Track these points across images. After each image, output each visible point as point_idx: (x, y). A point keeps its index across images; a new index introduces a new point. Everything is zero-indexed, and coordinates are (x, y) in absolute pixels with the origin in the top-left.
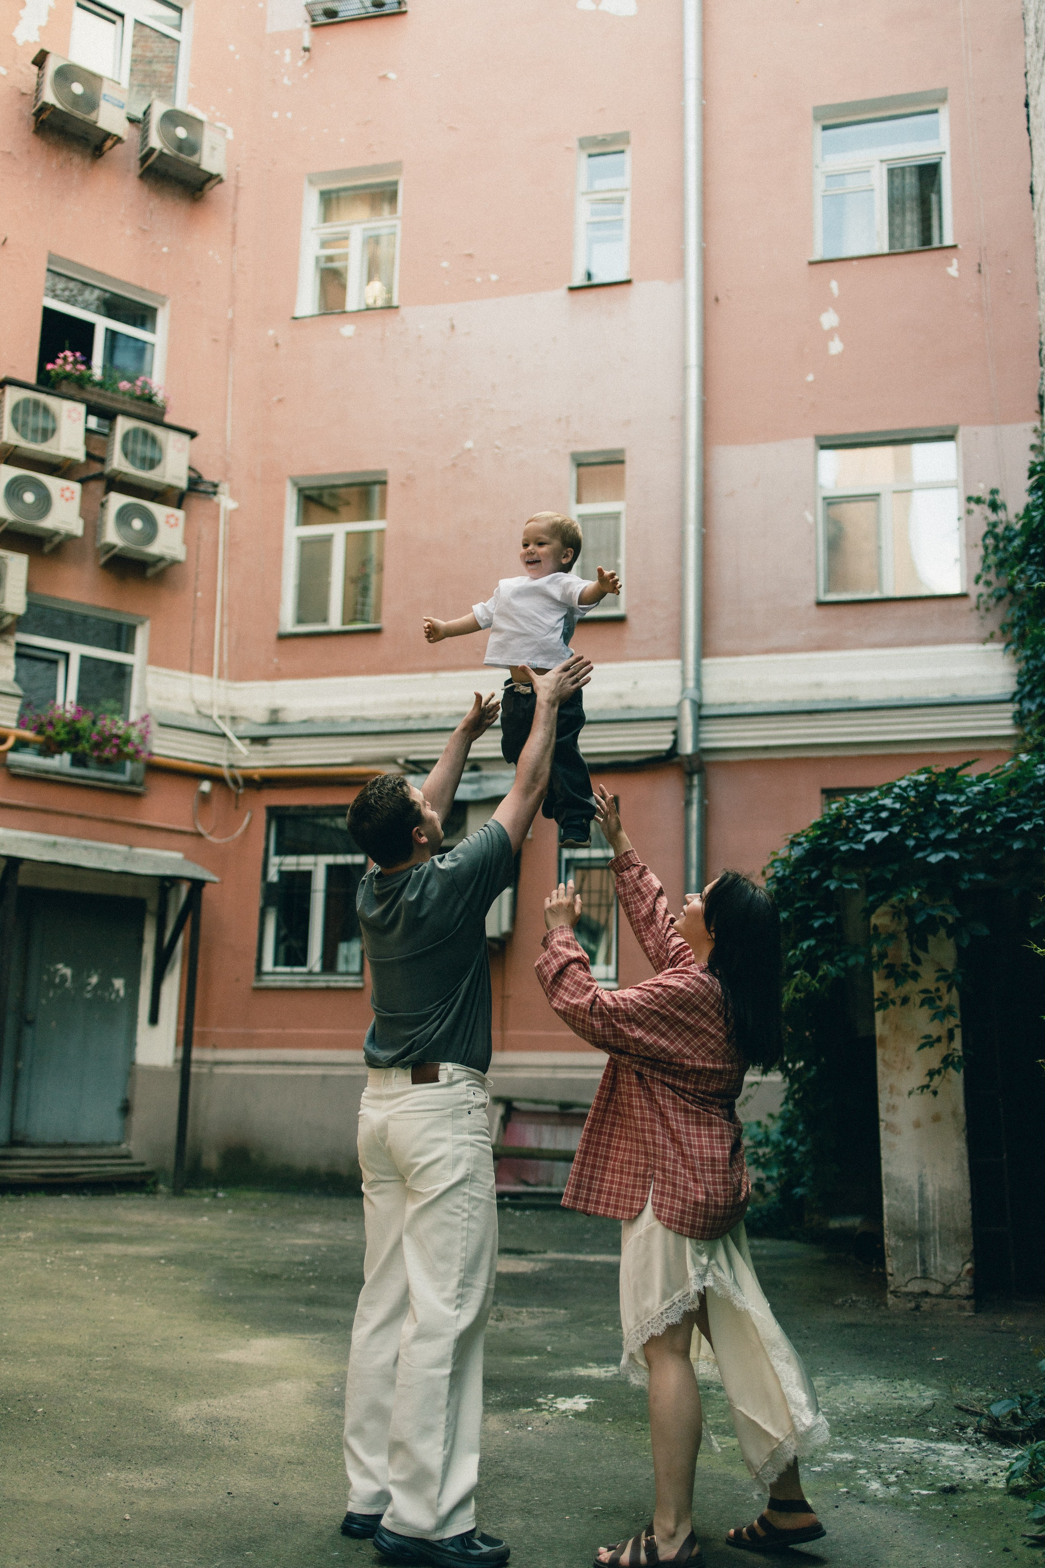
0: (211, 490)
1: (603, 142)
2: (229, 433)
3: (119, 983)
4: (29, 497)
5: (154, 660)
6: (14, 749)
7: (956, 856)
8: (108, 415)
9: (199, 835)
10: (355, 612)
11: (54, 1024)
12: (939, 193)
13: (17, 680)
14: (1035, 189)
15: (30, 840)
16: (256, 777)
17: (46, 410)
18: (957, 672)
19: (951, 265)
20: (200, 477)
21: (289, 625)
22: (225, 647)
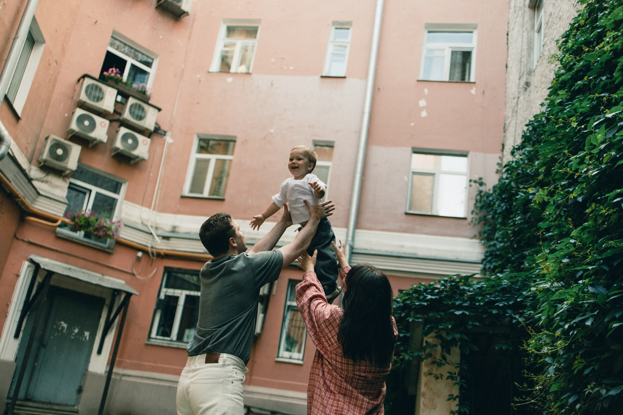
0: (163, 133)
1: (342, 24)
2: (174, 112)
3: (87, 334)
4: (87, 123)
5: (127, 198)
6: (60, 226)
7: (467, 313)
8: (126, 96)
9: (133, 275)
10: (215, 191)
11: (55, 348)
12: (470, 63)
13: (67, 197)
14: (508, 66)
15: (59, 266)
16: (162, 253)
17: (100, 90)
18: (459, 249)
19: (472, 89)
20: (159, 127)
21: (186, 192)
22: (158, 197)
